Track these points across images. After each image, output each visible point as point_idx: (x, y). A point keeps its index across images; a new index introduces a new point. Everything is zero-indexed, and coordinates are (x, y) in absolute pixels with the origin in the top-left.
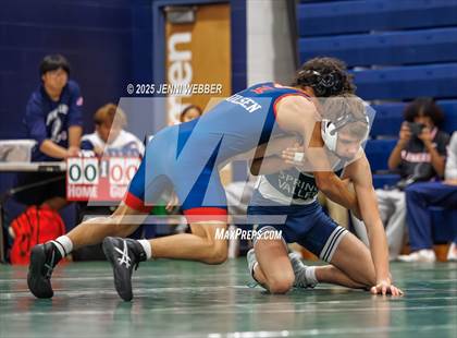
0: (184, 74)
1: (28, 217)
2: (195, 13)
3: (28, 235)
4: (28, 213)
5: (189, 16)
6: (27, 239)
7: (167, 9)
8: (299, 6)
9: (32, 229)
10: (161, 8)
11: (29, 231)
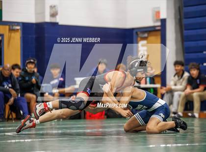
2: (148, 34)
5: (146, 35)
7: (139, 33)
8: (185, 32)
10: (137, 33)
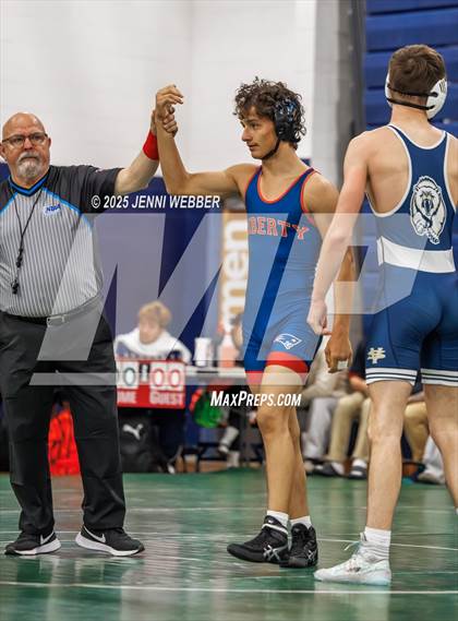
0: (241, 265)
1: (60, 423)
3: (60, 442)
4: (60, 417)
6: (57, 446)
9: (64, 435)
11: (61, 436)
